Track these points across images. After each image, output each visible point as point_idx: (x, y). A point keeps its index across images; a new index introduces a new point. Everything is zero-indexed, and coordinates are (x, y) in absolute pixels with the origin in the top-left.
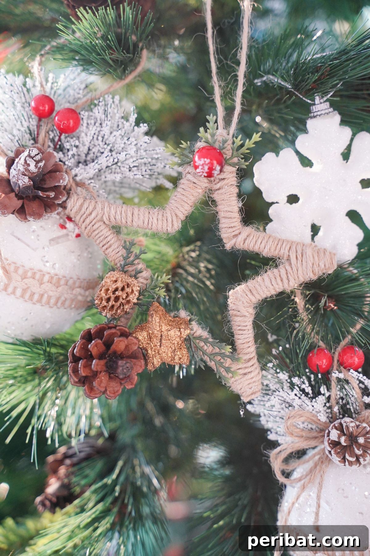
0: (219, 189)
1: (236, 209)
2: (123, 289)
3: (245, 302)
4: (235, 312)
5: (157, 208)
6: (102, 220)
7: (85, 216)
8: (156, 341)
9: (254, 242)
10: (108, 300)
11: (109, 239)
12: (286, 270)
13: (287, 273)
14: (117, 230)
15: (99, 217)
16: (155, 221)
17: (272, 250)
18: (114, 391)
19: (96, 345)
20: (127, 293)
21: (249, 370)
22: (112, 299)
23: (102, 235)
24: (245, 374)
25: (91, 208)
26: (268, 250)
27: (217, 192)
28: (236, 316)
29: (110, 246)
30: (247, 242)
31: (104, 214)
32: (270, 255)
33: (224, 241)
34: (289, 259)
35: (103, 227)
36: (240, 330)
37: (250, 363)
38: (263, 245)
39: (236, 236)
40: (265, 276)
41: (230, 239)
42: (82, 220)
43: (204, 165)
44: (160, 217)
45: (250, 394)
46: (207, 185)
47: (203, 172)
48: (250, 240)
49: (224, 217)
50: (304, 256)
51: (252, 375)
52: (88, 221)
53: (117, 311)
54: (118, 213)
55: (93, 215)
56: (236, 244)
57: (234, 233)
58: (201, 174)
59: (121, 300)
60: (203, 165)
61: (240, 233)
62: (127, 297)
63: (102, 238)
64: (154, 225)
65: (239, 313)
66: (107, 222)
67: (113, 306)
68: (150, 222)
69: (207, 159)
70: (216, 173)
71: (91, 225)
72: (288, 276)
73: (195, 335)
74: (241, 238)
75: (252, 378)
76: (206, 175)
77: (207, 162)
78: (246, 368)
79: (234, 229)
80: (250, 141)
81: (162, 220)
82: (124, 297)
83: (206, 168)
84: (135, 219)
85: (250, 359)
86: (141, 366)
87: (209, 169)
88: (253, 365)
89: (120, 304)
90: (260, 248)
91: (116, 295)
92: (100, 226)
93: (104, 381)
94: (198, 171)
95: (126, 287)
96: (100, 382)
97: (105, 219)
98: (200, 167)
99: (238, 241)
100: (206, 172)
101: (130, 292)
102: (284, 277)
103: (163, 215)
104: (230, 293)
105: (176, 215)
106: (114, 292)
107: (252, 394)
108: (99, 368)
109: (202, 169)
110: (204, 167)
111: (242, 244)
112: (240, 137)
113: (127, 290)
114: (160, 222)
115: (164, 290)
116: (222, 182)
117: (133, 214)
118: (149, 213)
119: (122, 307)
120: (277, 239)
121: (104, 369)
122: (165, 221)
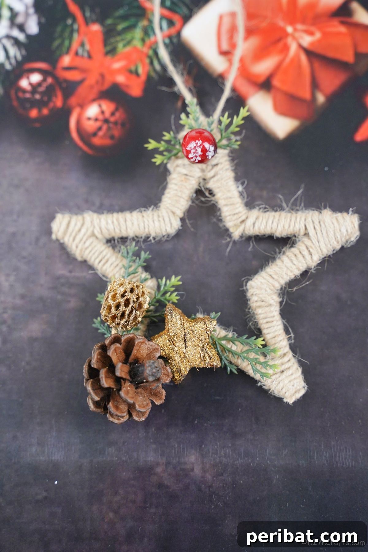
0: (214, 177)
1: (236, 194)
2: (132, 290)
3: (268, 289)
4: (258, 304)
5: (151, 209)
6: (93, 235)
7: (74, 234)
8: (180, 343)
9: (265, 224)
10: (118, 306)
11: (104, 253)
12: (306, 246)
13: (307, 248)
14: (111, 242)
15: (89, 233)
16: (151, 223)
17: (286, 227)
18: (143, 405)
19: (115, 350)
21: (286, 366)
22: (122, 304)
23: (96, 251)
24: (282, 372)
25: (79, 224)
26: (282, 228)
27: (212, 180)
28: (259, 307)
29: (107, 261)
30: (256, 225)
31: (94, 227)
32: (284, 235)
33: (231, 230)
34: (306, 234)
35: (96, 242)
36: (267, 322)
37: (286, 359)
38: (275, 224)
39: (243, 222)
40: (284, 258)
41: (237, 226)
42: (71, 239)
43: (197, 148)
44: (156, 218)
45: (294, 392)
46: (200, 174)
47: (196, 156)
48: (260, 222)
50: (323, 225)
51: (290, 372)
52: (78, 240)
53: (129, 317)
54: (110, 222)
55: (83, 231)
56: (246, 230)
57: (241, 220)
58: (194, 159)
59: (132, 304)
60: (195, 148)
61: (247, 218)
62: (138, 298)
63: (96, 254)
64: (151, 227)
65: (263, 303)
66: (99, 236)
67: (123, 315)
68: (146, 226)
69: (199, 140)
70: (210, 154)
71: (82, 242)
72: (309, 251)
73: (219, 337)
74: (249, 222)
75: (292, 374)
76: (200, 159)
77: (199, 145)
78: (282, 364)
79: (240, 215)
80: (237, 117)
81: (159, 221)
82: (135, 300)
83: (199, 150)
84: (129, 225)
85: (285, 355)
86: (168, 375)
87: (202, 151)
88: (289, 361)
89: (132, 308)
90: (272, 228)
91: (125, 298)
92: (92, 243)
93: (130, 392)
94: (190, 156)
95: (135, 288)
96: (127, 393)
97: (96, 232)
98: (193, 151)
99: (247, 227)
100: (200, 156)
101: (140, 294)
102: (306, 253)
103: (159, 216)
104: (248, 284)
105: (174, 213)
106: (123, 296)
107: (296, 392)
108: (124, 375)
109: (194, 153)
110: (196, 150)
111: (251, 228)
112: (226, 115)
113: (137, 291)
114: (157, 223)
115: (176, 293)
116: (216, 169)
117: (126, 221)
118: (143, 216)
119: (134, 311)
120: (289, 215)
121: (128, 378)
122: (162, 221)
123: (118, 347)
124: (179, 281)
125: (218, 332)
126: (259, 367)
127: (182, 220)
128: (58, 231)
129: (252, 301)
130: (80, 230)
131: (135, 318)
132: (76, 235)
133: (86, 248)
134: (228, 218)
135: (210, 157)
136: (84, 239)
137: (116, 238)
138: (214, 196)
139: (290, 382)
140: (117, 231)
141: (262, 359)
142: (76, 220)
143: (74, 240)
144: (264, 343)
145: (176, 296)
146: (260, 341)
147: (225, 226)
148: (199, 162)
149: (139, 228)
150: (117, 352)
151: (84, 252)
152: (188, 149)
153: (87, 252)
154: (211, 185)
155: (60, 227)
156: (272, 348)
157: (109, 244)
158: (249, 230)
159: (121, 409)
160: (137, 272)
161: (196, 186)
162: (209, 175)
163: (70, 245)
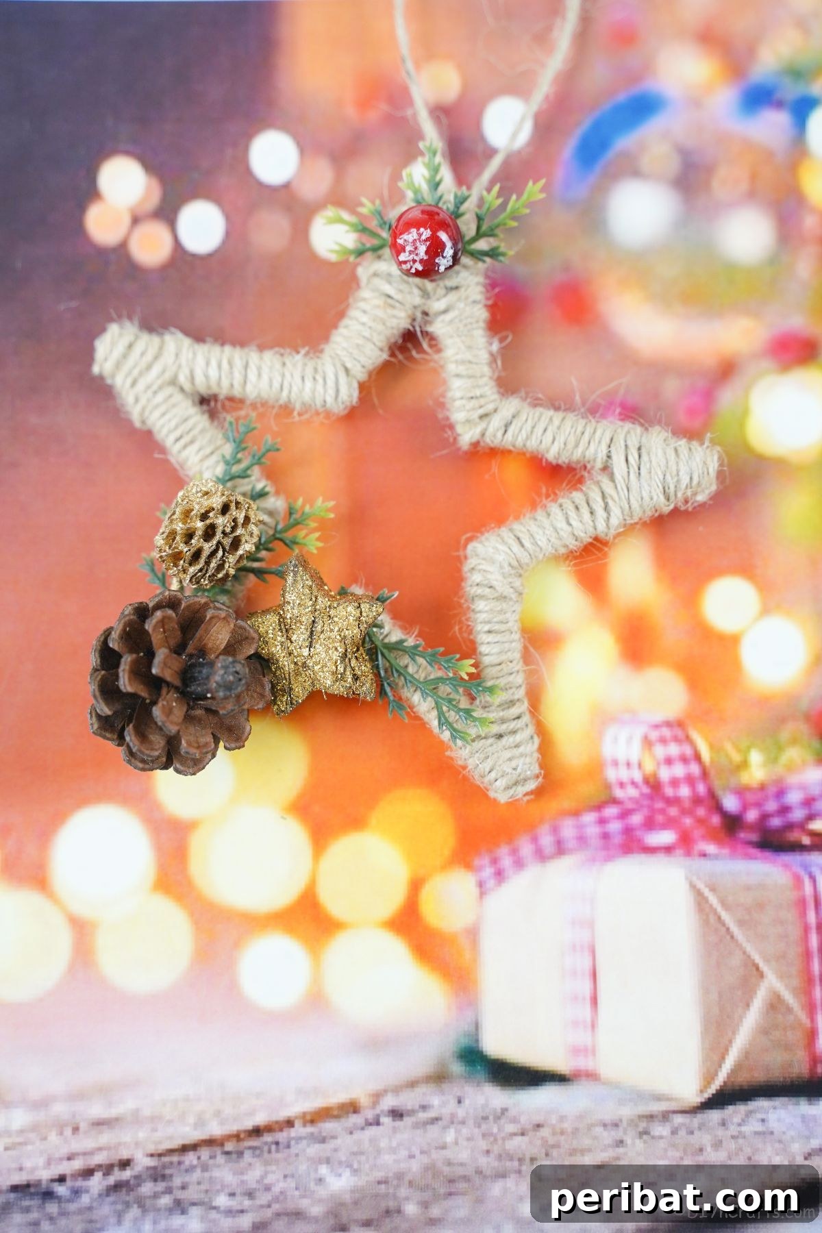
0: (445, 311)
1: (484, 356)
2: (225, 509)
4: (479, 591)
5: (303, 352)
6: (175, 382)
7: (136, 372)
8: (300, 636)
9: (529, 429)
10: (189, 536)
11: (190, 423)
12: (603, 493)
13: (604, 497)
14: (207, 402)
15: (167, 376)
16: (298, 380)
17: (570, 446)
18: (198, 743)
19: (162, 622)
20: (235, 520)
21: (512, 725)
22: (199, 533)
23: (175, 416)
24: (500, 736)
25: (149, 357)
26: (562, 446)
27: (442, 318)
28: (482, 597)
29: (193, 441)
30: (511, 431)
31: (180, 366)
32: (564, 460)
33: (459, 429)
34: (606, 469)
35: (178, 397)
36: (489, 632)
37: (514, 711)
38: (549, 435)
39: (485, 416)
40: (554, 508)
41: (471, 423)
42: (129, 381)
43: (418, 244)
44: (309, 372)
46: (417, 300)
47: (414, 261)
48: (519, 424)
49: (458, 376)
50: (645, 458)
51: (518, 737)
52: (141, 386)
53: (207, 563)
54: (214, 363)
55: (156, 369)
56: (488, 434)
57: (481, 411)
58: (408, 266)
59: (218, 536)
60: (414, 242)
61: (495, 410)
62: (234, 528)
63: (173, 423)
64: (295, 389)
65: (490, 591)
66: (187, 387)
67: (197, 555)
68: (286, 385)
69: (426, 229)
70: (443, 262)
71: (150, 393)
72: (606, 504)
73: (386, 641)
74: (496, 423)
75: (517, 746)
76: (420, 268)
77: (424, 237)
78: (503, 721)
79: (482, 401)
80: (518, 199)
81: (314, 379)
82: (228, 530)
83: (422, 249)
84: (252, 376)
85: (512, 703)
86: (263, 696)
87: (428, 252)
88: (518, 718)
89: (217, 545)
90: (541, 442)
91: (208, 522)
92: (171, 396)
93: (176, 711)
94: (402, 257)
95: (233, 506)
96: (168, 712)
97: (183, 379)
98: (408, 248)
99: (491, 430)
100: (421, 261)
101: (241, 520)
102: (598, 506)
103: (316, 370)
104: (470, 547)
105: (347, 370)
106: (204, 517)
107: (516, 783)
108: (168, 676)
109: (411, 252)
110: (416, 248)
111: (500, 434)
112: (496, 188)
113: (233, 512)
114: (309, 384)
115: (317, 535)
116: (452, 297)
117: (246, 367)
118: (284, 364)
119: (220, 553)
120: (582, 422)
121: (177, 682)
122: (320, 381)
123: (169, 618)
124: (329, 510)
125: (386, 630)
126: (452, 716)
127: (362, 387)
128: (106, 359)
129: (469, 582)
130: (149, 367)
131: (220, 567)
132: (141, 374)
133: (157, 407)
134: (458, 403)
135: (442, 269)
136: (155, 387)
137: (221, 397)
138: (439, 351)
139: (510, 759)
140: (225, 383)
141: (464, 703)
142: (147, 343)
143: (134, 384)
144: (473, 670)
145: (318, 539)
146: (466, 667)
147: (448, 418)
148: (418, 274)
149: (271, 386)
150: (166, 627)
151: (151, 413)
152: (400, 241)
153: (156, 414)
154: (438, 328)
155: (111, 351)
156: (489, 684)
157: (205, 407)
158: (495, 436)
159: (151, 742)
160: (248, 476)
161: (404, 324)
162: (436, 305)
163: (124, 394)
